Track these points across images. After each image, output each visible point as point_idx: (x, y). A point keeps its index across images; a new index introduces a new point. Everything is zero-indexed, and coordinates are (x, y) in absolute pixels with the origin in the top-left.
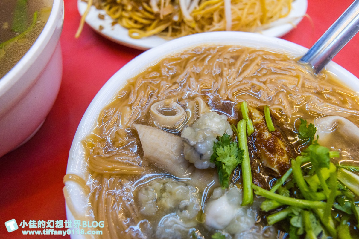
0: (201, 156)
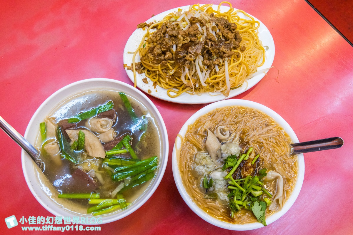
0: (222, 157)
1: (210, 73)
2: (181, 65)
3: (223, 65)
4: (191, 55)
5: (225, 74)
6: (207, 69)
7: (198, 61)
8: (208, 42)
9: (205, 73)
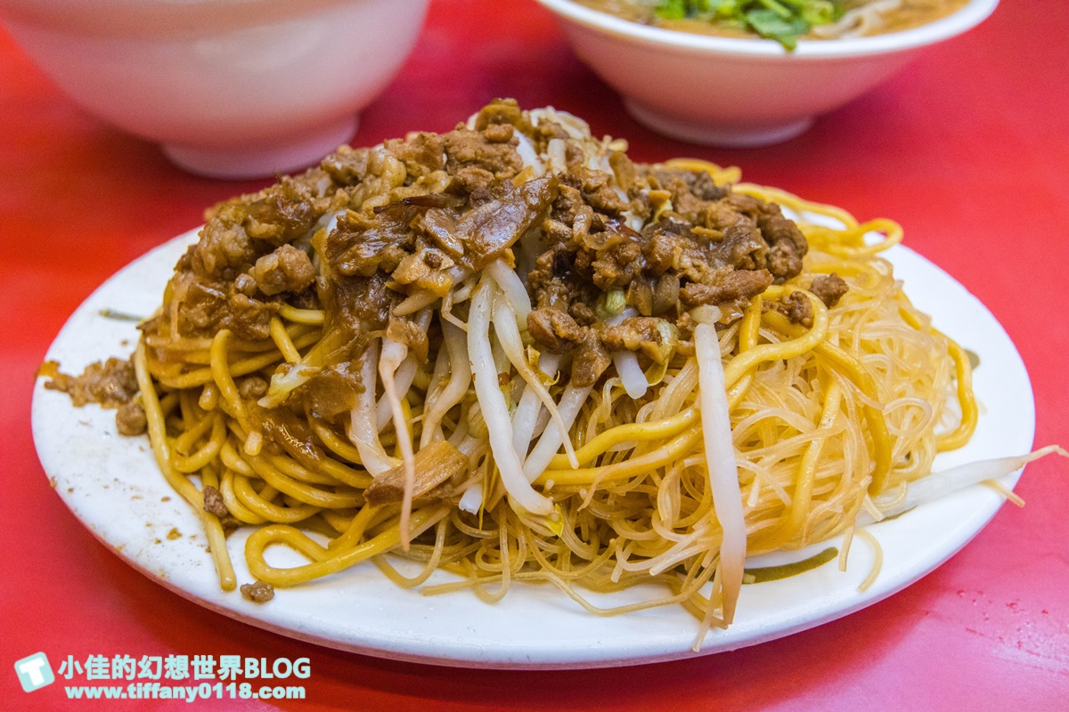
1: (581, 418)
2: (356, 326)
3: (678, 361)
4: (435, 251)
5: (697, 421)
6: (555, 379)
7: (491, 317)
8: (568, 203)
9: (543, 406)
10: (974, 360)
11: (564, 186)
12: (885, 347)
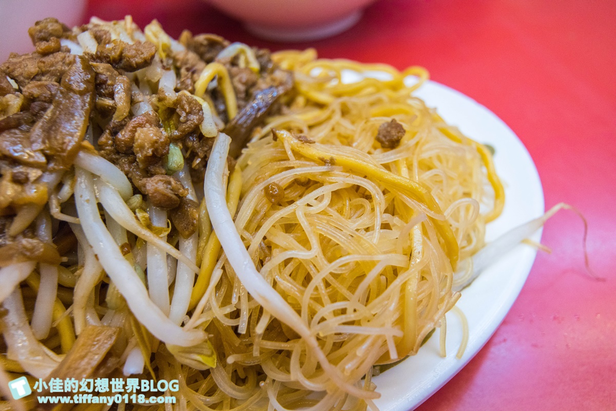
6: (168, 227)
7: (97, 198)
8: (103, 77)
9: (168, 256)
10: (492, 150)
11: (95, 64)
12: (436, 163)
